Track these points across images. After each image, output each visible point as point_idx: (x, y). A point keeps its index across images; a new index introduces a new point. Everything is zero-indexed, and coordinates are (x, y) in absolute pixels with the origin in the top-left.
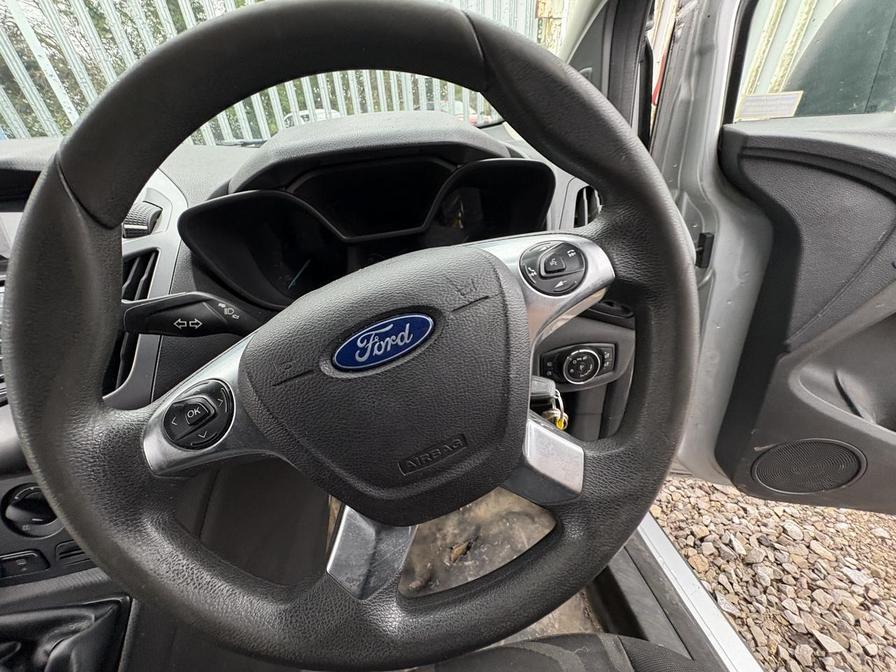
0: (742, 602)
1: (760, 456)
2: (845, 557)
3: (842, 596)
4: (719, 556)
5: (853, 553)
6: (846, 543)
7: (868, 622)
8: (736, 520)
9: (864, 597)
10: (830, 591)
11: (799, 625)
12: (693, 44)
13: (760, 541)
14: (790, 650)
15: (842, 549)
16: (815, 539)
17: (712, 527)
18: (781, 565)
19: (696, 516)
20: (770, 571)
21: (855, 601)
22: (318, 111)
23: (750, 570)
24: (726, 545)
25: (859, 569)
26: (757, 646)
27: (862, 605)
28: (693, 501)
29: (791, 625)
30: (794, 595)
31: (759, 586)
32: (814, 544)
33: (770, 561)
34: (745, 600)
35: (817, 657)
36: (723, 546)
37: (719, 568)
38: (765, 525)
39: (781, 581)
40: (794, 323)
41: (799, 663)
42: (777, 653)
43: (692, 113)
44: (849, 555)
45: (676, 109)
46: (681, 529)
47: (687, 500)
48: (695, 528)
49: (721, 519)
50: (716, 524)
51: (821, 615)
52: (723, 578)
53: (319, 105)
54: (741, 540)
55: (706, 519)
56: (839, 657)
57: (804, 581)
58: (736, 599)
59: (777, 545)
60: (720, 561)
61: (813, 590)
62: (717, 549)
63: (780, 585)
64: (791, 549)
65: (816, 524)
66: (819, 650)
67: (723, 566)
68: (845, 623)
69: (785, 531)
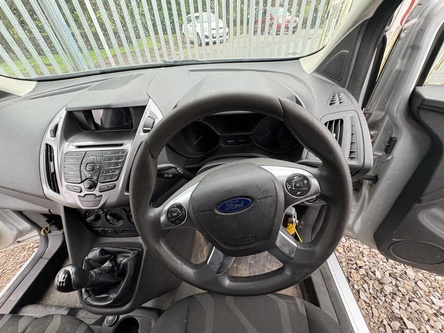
0: (372, 298)
1: (395, 243)
2: (434, 291)
3: (425, 308)
4: (367, 276)
5: (440, 292)
6: (438, 286)
7: (435, 322)
8: (381, 263)
9: (438, 312)
10: (419, 304)
11: (397, 314)
12: (410, 42)
13: (390, 275)
14: (389, 322)
15: (434, 288)
16: (421, 280)
17: (367, 263)
18: (398, 287)
19: (361, 257)
20: (391, 289)
21: (431, 312)
22: (204, 13)
23: (381, 286)
24: (372, 272)
25: (440, 299)
26: (373, 316)
27: (435, 314)
28: (361, 249)
29: (393, 312)
30: (400, 301)
31: (383, 293)
32: (419, 283)
33: (392, 284)
34: (374, 297)
35: (401, 328)
36: (370, 273)
37: (365, 281)
38: (396, 268)
39: (395, 294)
40: (428, 190)
41: (391, 328)
42: (382, 321)
43: (401, 77)
44: (437, 291)
45: (392, 74)
46: (351, 260)
47: (358, 248)
48: (358, 262)
49: (373, 260)
50: (369, 262)
51: (411, 313)
52: (365, 286)
53: (204, 10)
54: (380, 272)
55: (365, 259)
56: (413, 331)
57: (407, 297)
58: (369, 295)
59: (398, 278)
60: (366, 278)
61: (410, 301)
62: (367, 273)
63: (394, 295)
64: (406, 282)
65: (424, 274)
66: (404, 326)
67: (367, 281)
68: (422, 319)
69: (406, 273)
